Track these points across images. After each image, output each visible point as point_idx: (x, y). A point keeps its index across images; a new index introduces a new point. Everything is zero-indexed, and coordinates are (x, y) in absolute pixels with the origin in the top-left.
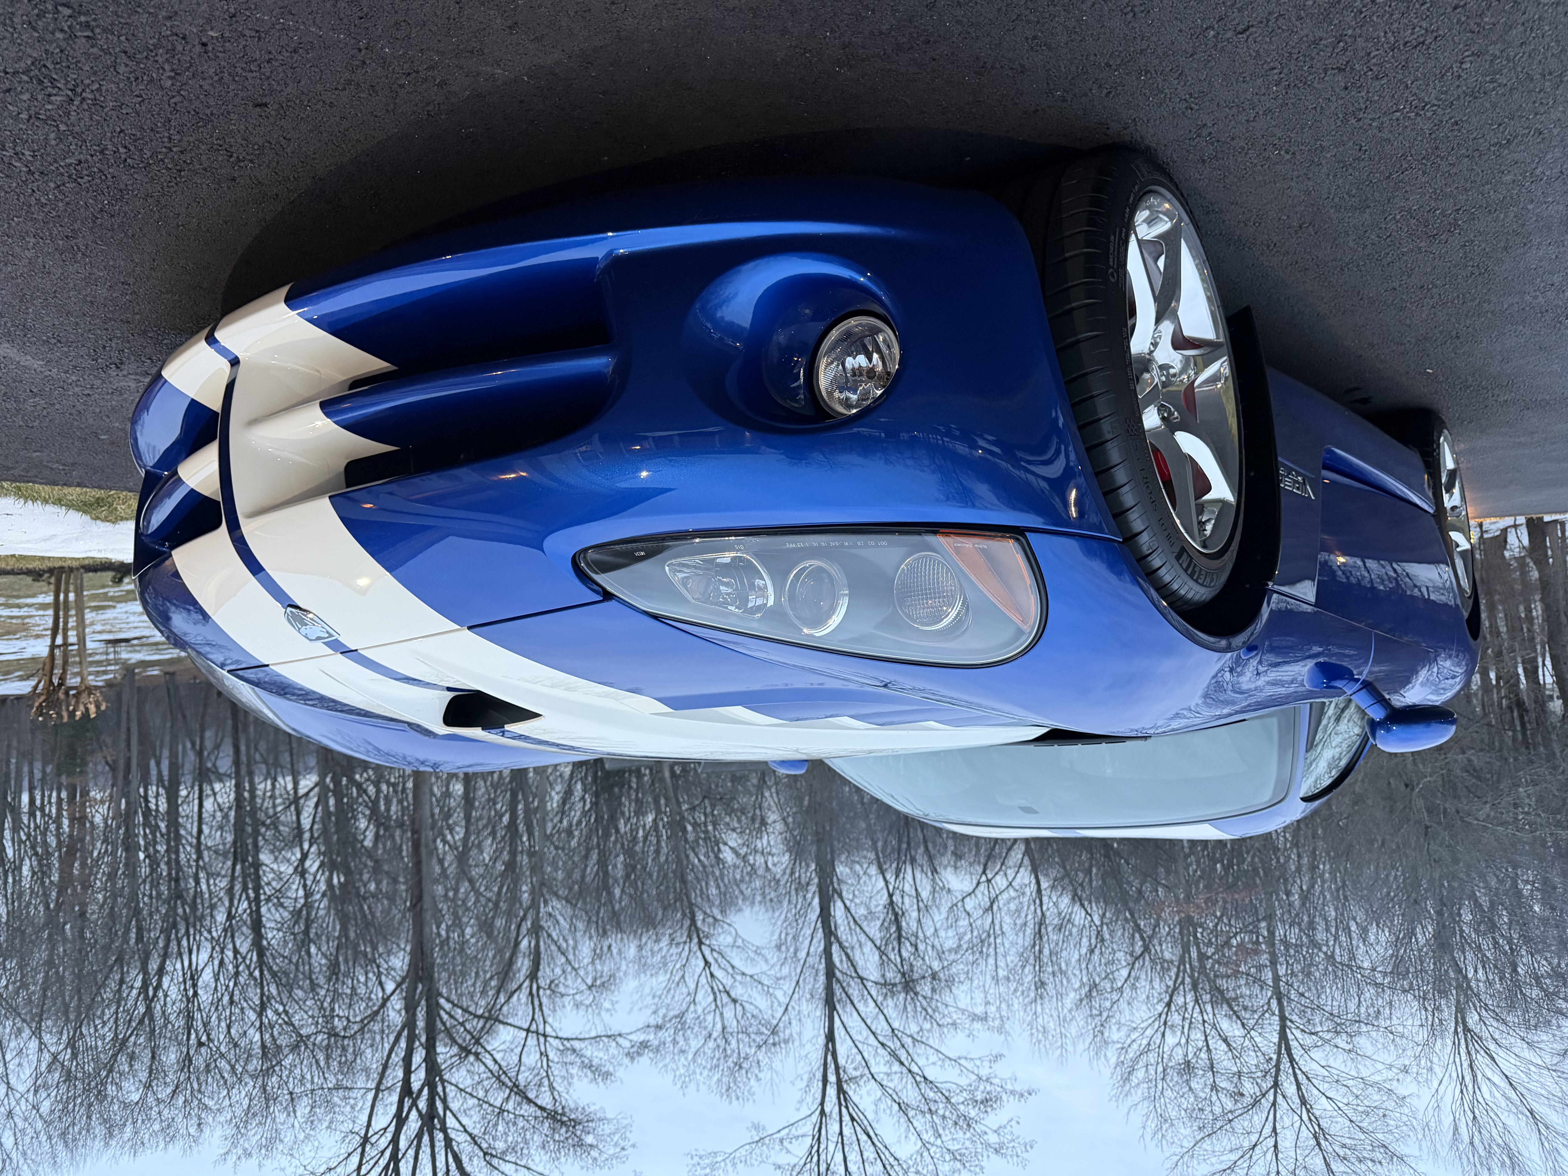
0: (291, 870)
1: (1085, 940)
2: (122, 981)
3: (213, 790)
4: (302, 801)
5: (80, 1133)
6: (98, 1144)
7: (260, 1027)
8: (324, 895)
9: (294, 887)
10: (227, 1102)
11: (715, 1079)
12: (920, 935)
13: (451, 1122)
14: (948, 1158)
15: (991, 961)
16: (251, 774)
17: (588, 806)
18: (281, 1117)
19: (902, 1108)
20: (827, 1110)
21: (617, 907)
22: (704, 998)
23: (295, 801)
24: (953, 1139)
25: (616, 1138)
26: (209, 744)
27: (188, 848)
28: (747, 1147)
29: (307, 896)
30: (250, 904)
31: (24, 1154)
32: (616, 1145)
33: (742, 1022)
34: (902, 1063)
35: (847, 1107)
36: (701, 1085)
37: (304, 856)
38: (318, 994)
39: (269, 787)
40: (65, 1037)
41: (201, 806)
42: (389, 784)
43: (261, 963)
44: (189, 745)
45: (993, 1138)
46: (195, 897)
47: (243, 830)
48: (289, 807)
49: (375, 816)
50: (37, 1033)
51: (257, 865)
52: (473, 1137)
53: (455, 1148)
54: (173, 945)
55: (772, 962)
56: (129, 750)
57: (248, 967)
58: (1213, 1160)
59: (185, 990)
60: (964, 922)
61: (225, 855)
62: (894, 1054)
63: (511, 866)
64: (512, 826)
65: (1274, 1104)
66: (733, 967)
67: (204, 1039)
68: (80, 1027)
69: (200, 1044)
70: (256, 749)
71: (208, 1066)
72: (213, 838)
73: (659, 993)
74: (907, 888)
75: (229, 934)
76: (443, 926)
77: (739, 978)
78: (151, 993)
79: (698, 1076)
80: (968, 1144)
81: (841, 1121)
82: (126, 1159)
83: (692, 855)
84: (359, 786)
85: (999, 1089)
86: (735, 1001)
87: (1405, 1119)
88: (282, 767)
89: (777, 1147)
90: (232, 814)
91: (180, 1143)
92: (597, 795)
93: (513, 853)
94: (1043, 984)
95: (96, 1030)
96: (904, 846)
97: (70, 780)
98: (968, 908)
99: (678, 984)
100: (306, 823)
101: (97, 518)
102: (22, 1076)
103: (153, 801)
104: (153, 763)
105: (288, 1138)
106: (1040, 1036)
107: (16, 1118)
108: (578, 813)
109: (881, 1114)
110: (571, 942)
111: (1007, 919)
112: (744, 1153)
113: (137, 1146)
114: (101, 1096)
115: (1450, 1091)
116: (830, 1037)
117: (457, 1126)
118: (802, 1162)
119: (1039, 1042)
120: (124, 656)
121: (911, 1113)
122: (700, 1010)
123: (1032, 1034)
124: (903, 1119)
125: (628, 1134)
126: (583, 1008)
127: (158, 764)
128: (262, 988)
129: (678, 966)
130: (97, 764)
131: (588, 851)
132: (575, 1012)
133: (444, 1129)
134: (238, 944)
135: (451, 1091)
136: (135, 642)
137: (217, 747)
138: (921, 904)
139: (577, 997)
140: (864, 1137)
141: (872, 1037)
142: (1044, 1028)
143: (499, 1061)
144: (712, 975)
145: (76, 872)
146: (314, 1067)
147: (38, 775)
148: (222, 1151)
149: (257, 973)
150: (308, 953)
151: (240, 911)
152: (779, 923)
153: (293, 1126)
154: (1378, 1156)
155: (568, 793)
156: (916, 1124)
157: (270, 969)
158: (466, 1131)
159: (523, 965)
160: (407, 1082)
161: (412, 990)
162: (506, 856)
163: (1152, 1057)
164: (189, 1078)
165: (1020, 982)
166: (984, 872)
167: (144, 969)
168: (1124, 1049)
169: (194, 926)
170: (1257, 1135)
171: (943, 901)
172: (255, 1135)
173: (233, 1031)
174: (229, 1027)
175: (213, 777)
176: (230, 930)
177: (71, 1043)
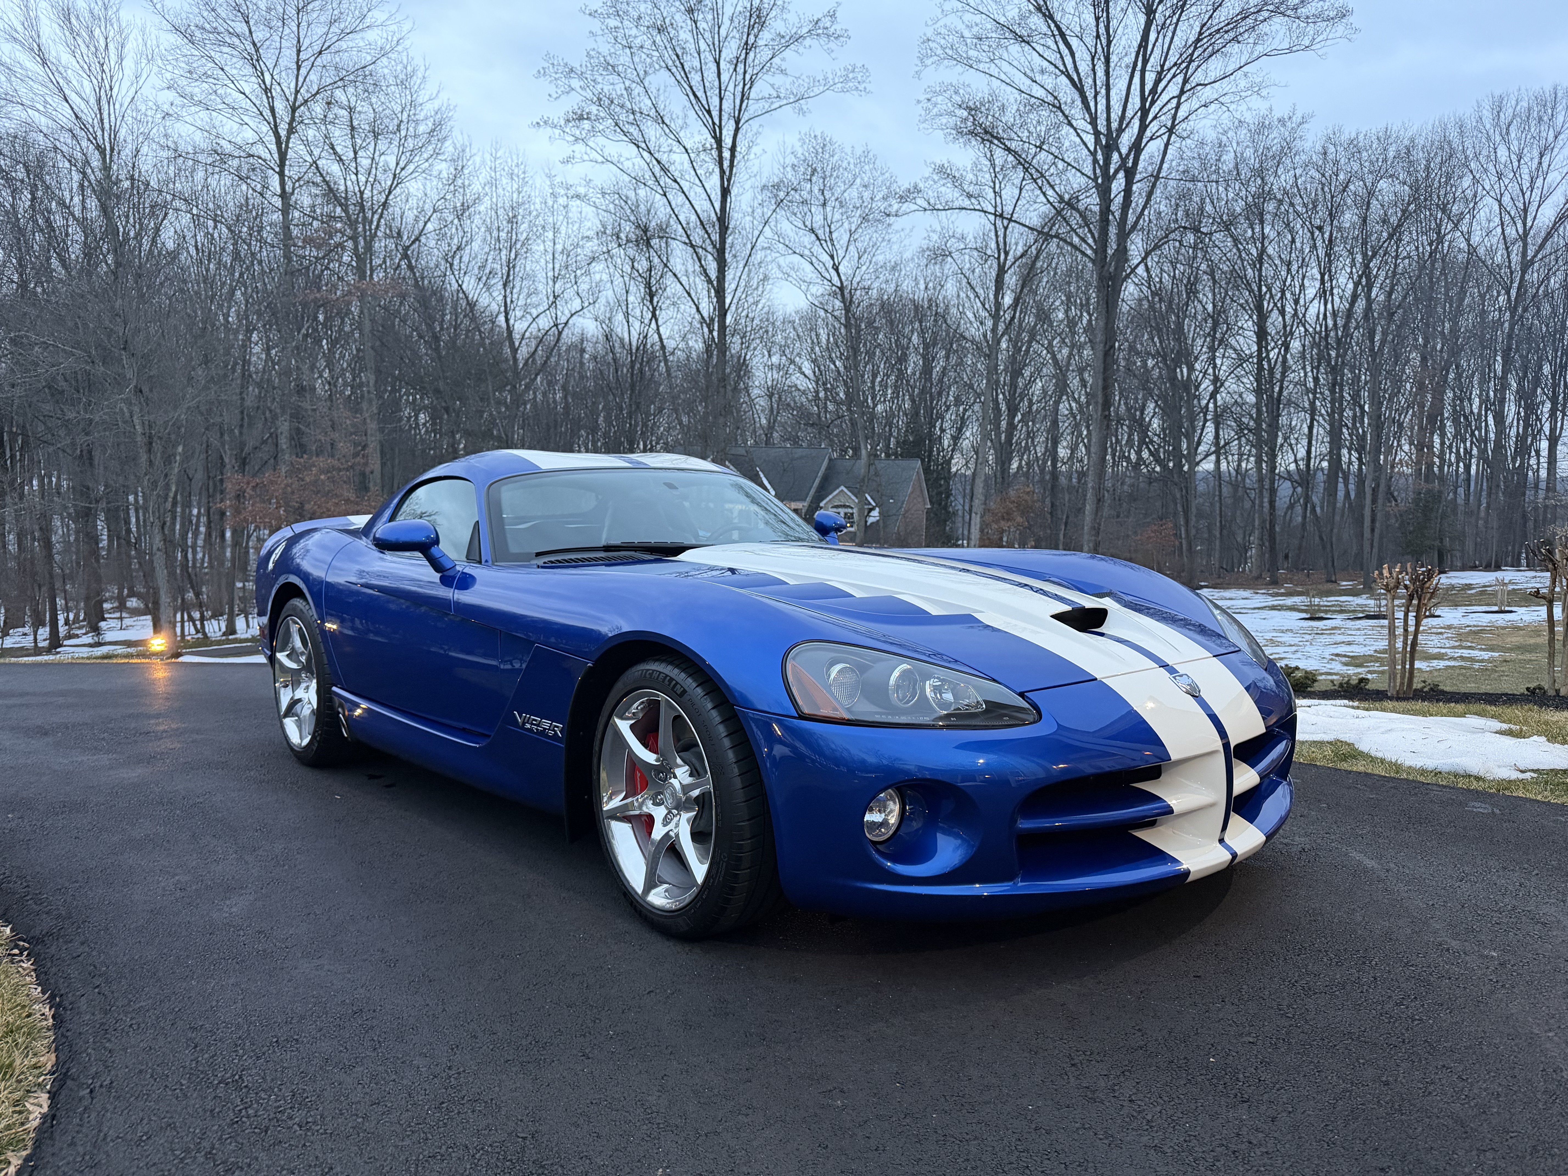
0: (1227, 384)
1: (465, 259)
2: (1390, 294)
3: (1297, 465)
4: (1213, 449)
5: (1436, 153)
6: (1420, 141)
7: (1263, 239)
8: (1196, 359)
9: (1224, 368)
10: (1299, 172)
11: (836, 157)
12: (627, 279)
13: (1090, 140)
14: (620, 68)
15: (559, 247)
16: (1261, 480)
17: (938, 424)
18: (1249, 153)
19: (661, 120)
20: (732, 123)
21: (917, 325)
22: (841, 236)
23: (1219, 450)
24: (613, 84)
25: (935, 111)
26: (1299, 509)
27: (1323, 411)
28: (812, 94)
29: (1213, 358)
30: (1268, 355)
31: (1488, 138)
32: (935, 105)
33: (806, 209)
34: (659, 162)
35: (714, 124)
36: (849, 153)
37: (1213, 396)
38: (1208, 266)
39: (1244, 465)
40: (1446, 244)
41: (1309, 452)
42: (1128, 459)
43: (1260, 298)
44: (1318, 509)
45: (576, 83)
46: (1319, 365)
47: (1269, 426)
48: (1226, 444)
49: (1143, 427)
50: (1472, 250)
51: (1258, 392)
52: (1070, 124)
53: (1087, 116)
54: (1340, 322)
55: (774, 265)
56: (1373, 511)
57: (1272, 296)
58: (361, 44)
59: (1331, 281)
60: (584, 287)
61: (1289, 403)
62: (664, 170)
63: (1016, 373)
64: (1013, 410)
65: (297, 92)
66: (812, 263)
67: (1317, 233)
68: (1431, 254)
69: (1320, 228)
70: (1253, 503)
71: (1315, 207)
72: (1299, 421)
73: (884, 244)
74: (637, 325)
75: (1288, 328)
76: (1085, 321)
77: (807, 252)
78: (1364, 281)
79: (852, 161)
80: (600, 79)
81: (721, 110)
82: (1396, 127)
83: (842, 369)
84: (1158, 461)
85: (567, 130)
86: (812, 230)
87: (170, 68)
88: (1230, 483)
89: (782, 90)
90: (1280, 440)
91: (1344, 137)
92: (931, 434)
93: (1013, 385)
94: (510, 221)
95: (1417, 248)
96: (637, 366)
97: (1430, 486)
98: (579, 300)
99: (865, 252)
100: (1210, 427)
101: (1349, 745)
102: (1487, 210)
103: (1353, 459)
104: (1353, 496)
105: (1243, 132)
106: (516, 171)
107: (1495, 173)
108: (948, 417)
109: (681, 115)
110: (962, 295)
111: (541, 287)
112: (815, 89)
113: (1385, 139)
114: (1415, 188)
115: (123, 92)
116: (725, 192)
117: (1084, 136)
118: (760, 75)
119: (517, 165)
120: (1372, 602)
121: (653, 113)
122: (846, 225)
123: (524, 173)
124: (661, 107)
125: (923, 113)
126: (957, 235)
127: (1347, 494)
128: (1260, 275)
129: (864, 268)
130: (1405, 498)
131: (941, 381)
132: (965, 232)
133: (1097, 133)
134: (1280, 319)
135: (1088, 169)
136: (1361, 615)
137: (1291, 506)
138: (624, 308)
139: (962, 246)
140: (700, 94)
141: (685, 189)
142: (512, 179)
143: (1042, 196)
144: (832, 257)
145: (1429, 397)
146: (1215, 197)
147: (1461, 491)
148: (1305, 125)
149: (1264, 289)
150: (1214, 306)
151: (1276, 350)
152: (763, 301)
153: (1238, 143)
154: (198, 34)
155: (956, 439)
156: (649, 103)
157: (1251, 291)
158: (1075, 129)
159: (1011, 279)
160: (1129, 182)
161: (1120, 267)
162: (1021, 382)
163: (410, 144)
164: (1332, 197)
165: (531, 225)
166: (560, 333)
167: (1369, 301)
168: (436, 154)
169: (1320, 337)
170: (316, 63)
171: (602, 308)
172: (1274, 139)
173: (1289, 237)
174: (1293, 241)
175: (1296, 477)
176: (1288, 335)
177: (1440, 239)
